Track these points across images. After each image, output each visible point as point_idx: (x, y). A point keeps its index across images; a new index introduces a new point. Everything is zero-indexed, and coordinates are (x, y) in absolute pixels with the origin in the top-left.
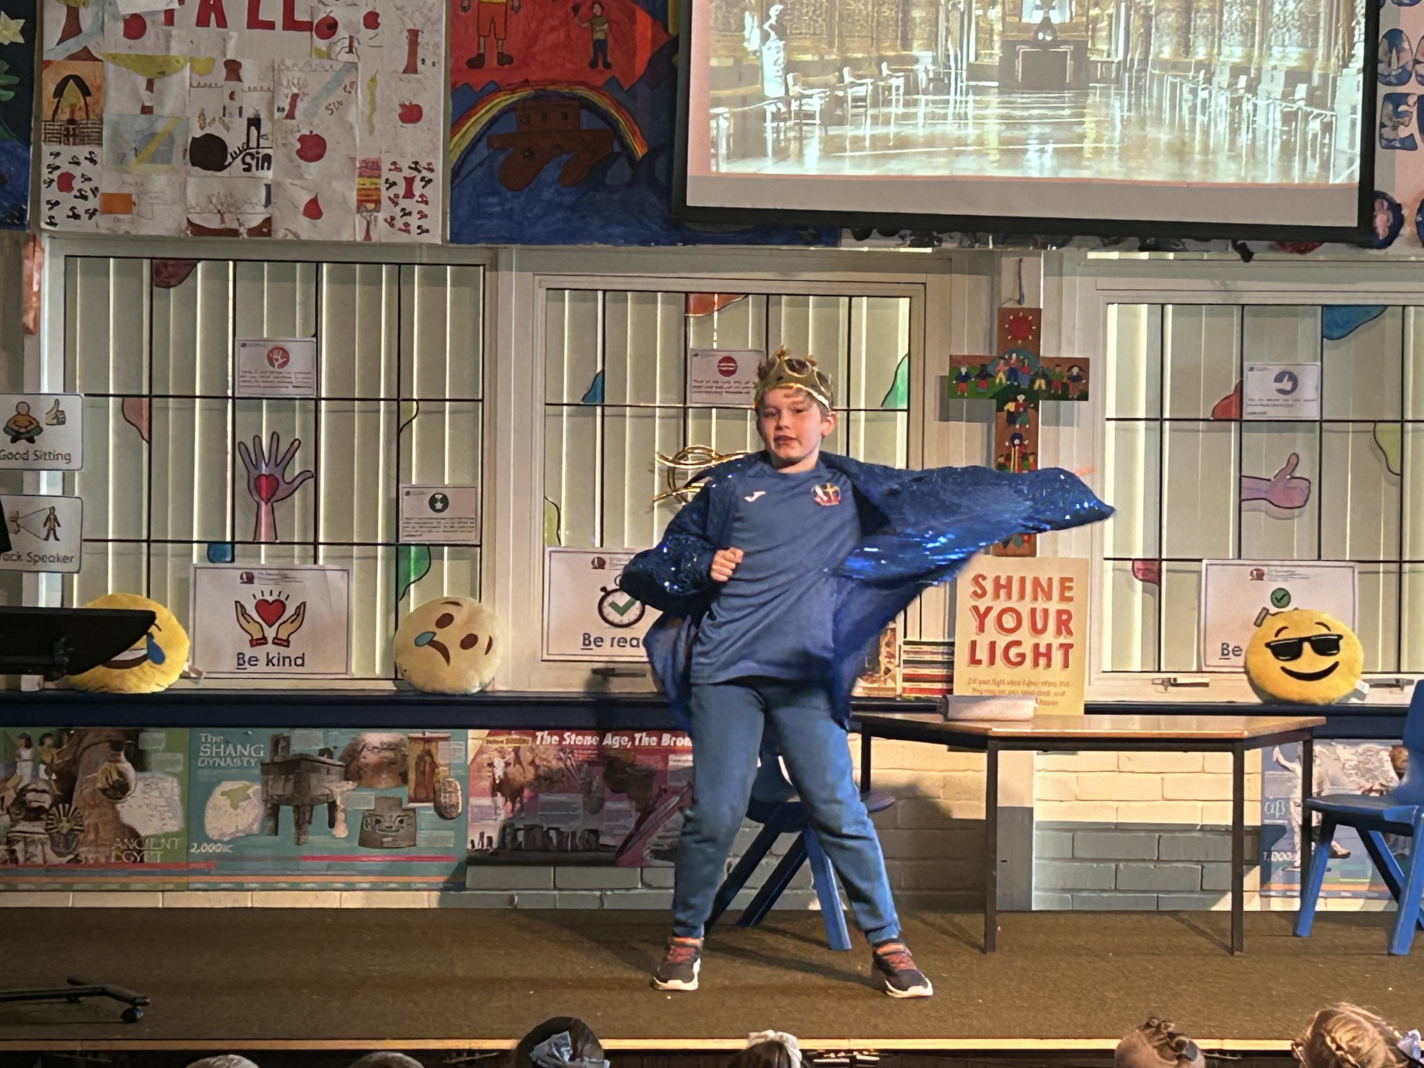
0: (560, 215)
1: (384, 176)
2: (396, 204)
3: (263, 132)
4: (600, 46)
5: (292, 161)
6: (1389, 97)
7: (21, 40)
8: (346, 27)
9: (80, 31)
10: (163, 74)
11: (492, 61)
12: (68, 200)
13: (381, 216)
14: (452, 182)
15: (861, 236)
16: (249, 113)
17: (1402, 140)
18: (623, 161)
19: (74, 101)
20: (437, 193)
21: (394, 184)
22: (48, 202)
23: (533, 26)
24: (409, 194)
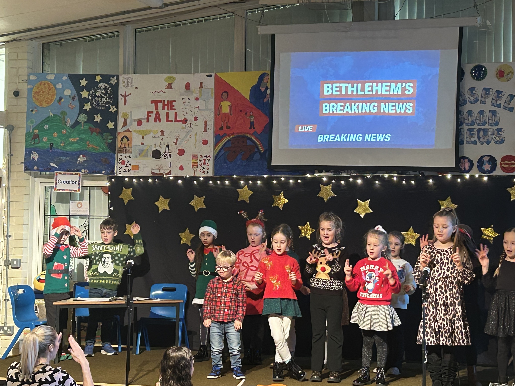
0: (242, 168)
1: (199, 158)
2: (201, 166)
3: (169, 148)
4: (252, 123)
5: (176, 155)
6: (468, 130)
7: (113, 128)
8: (190, 121)
9: (127, 124)
10: (146, 134)
11: (225, 128)
12: (124, 167)
13: (198, 169)
14: (215, 160)
15: (320, 172)
16: (166, 144)
17: (472, 142)
18: (258, 153)
19: (125, 142)
20: (211, 163)
21: (201, 161)
22: (119, 168)
23: (235, 118)
24: (205, 163)
